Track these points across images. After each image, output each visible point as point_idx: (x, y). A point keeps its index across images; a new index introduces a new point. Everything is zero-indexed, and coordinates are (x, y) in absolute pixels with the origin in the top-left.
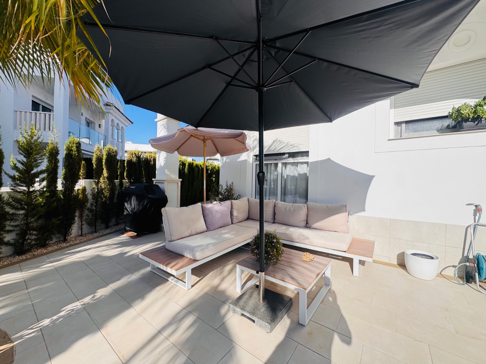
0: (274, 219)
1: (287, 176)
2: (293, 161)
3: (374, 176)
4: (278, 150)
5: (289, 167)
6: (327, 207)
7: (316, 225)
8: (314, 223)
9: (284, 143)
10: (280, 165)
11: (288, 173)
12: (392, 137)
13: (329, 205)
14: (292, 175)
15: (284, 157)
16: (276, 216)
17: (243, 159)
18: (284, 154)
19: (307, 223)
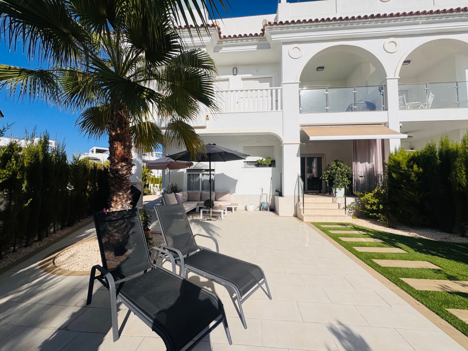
0: (201, 199)
1: (204, 180)
2: (207, 173)
3: (238, 180)
4: (200, 168)
5: (205, 176)
6: (223, 192)
7: (219, 199)
8: (218, 199)
9: (203, 164)
10: (201, 175)
11: (204, 179)
12: (243, 167)
13: (224, 191)
14: (206, 179)
15: (203, 171)
16: (202, 198)
17: (181, 171)
18: (203, 170)
19: (215, 199)
